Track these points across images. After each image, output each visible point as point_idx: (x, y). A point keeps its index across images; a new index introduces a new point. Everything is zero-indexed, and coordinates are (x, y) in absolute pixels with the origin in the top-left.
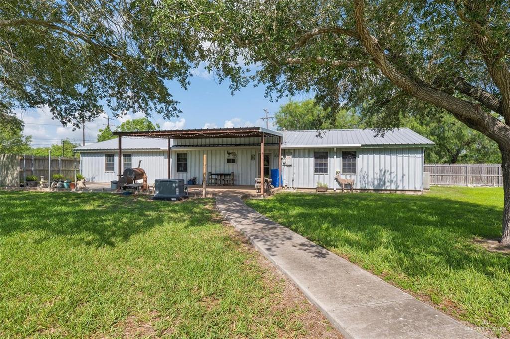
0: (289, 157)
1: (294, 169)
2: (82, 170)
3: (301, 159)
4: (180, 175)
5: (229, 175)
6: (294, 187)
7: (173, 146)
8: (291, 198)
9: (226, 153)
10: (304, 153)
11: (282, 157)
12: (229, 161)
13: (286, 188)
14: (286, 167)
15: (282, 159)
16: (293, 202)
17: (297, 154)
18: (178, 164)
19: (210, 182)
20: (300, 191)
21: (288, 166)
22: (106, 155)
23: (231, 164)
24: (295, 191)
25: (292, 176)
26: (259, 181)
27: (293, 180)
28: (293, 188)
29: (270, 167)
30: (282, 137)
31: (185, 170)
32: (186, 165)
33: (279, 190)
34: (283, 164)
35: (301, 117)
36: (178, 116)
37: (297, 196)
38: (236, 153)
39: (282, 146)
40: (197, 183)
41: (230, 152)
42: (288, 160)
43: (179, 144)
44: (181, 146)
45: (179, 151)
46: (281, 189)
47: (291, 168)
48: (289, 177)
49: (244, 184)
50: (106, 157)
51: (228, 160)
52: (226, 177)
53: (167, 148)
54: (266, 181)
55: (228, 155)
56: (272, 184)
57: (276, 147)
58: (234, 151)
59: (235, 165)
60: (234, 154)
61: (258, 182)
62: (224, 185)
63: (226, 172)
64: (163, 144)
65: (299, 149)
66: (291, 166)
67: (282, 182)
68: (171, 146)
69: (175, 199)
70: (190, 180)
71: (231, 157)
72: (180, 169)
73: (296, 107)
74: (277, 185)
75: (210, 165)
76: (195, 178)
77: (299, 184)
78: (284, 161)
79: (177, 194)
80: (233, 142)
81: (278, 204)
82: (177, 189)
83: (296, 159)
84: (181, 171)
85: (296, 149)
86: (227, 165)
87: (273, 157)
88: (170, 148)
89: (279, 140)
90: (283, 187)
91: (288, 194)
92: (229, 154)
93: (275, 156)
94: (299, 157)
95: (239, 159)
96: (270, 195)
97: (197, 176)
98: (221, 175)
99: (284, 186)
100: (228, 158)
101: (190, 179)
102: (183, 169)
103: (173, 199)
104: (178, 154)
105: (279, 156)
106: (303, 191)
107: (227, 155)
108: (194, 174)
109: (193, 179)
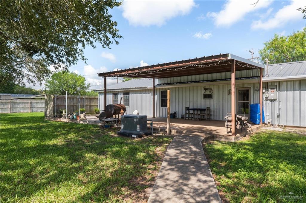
0: (273, 90)
1: (279, 105)
2: (99, 105)
3: (289, 93)
4: (163, 109)
5: (205, 110)
6: (281, 124)
7: (158, 85)
8: (273, 142)
9: (203, 88)
10: (292, 85)
11: (264, 91)
12: (205, 96)
13: (269, 125)
14: (269, 102)
15: (263, 93)
16: (276, 152)
17: (283, 87)
18: (162, 100)
20: (287, 130)
21: (271, 101)
22: (113, 94)
23: (207, 100)
24: (281, 130)
25: (276, 112)
26: (229, 119)
27: (278, 117)
28: (279, 126)
29: (249, 102)
30: (264, 69)
33: (260, 127)
34: (264, 99)
35: (288, 51)
36: (117, 43)
37: (283, 139)
38: (213, 89)
39: (264, 79)
40: (177, 117)
41: (207, 87)
42: (272, 93)
43: (163, 82)
44: (164, 84)
45: (163, 88)
46: (262, 127)
47: (276, 103)
48: (272, 114)
50: (113, 95)
52: (203, 112)
53: (152, 87)
54: (239, 119)
56: (248, 123)
57: (256, 80)
58: (211, 87)
59: (211, 100)
60: (210, 89)
61: (229, 121)
62: (200, 120)
63: (203, 107)
64: (148, 83)
65: (286, 81)
66: (275, 100)
67: (264, 118)
68: (155, 85)
69: (135, 136)
70: (171, 114)
71: (208, 93)
72: (163, 104)
73: (283, 41)
74: (257, 122)
75: (188, 101)
76: (175, 113)
77: (286, 121)
78: (266, 95)
79: (138, 130)
80: (210, 78)
81: (250, 156)
82: (138, 126)
83: (282, 93)
84: (164, 106)
85: (283, 82)
86: (203, 100)
87: (252, 91)
88: (154, 87)
89: (259, 72)
90: (266, 124)
91: (271, 136)
92: (205, 89)
93: (255, 90)
94: (286, 90)
95: (216, 95)
96: (245, 136)
97: (177, 110)
98: (197, 110)
99: (267, 122)
100: (205, 94)
103: (133, 136)
104: (161, 91)
105: (259, 90)
106: (292, 130)
107: (203, 91)
108: (174, 109)
109: (173, 114)
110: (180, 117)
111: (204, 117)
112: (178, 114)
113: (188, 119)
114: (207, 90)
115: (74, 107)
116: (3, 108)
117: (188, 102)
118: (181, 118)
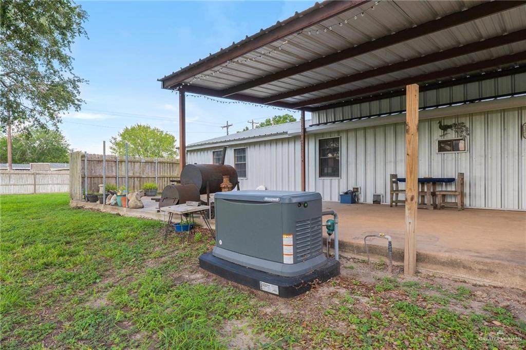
4: (325, 181)
5: (450, 181)
7: (311, 126)
9: (435, 126)
18: (321, 160)
19: (394, 199)
22: (213, 153)
23: (450, 156)
31: (335, 173)
32: (336, 162)
38: (468, 125)
40: (362, 200)
43: (323, 120)
49: (495, 204)
51: (440, 142)
53: (299, 131)
55: (440, 132)
58: (463, 121)
60: (458, 127)
62: (435, 207)
68: (307, 125)
70: (346, 193)
71: (452, 135)
72: (326, 171)
76: (356, 190)
79: (288, 259)
82: (288, 240)
84: (328, 175)
86: (437, 157)
88: (304, 129)
92: (444, 128)
95: (478, 140)
97: (360, 184)
100: (442, 139)
101: (345, 191)
102: (330, 171)
104: (320, 140)
107: (438, 133)
108: (354, 181)
109: (353, 192)
110: (370, 200)
111: (443, 201)
112: (362, 193)
113: (396, 205)
114: (449, 130)
115: (134, 180)
116: (21, 185)
117: (391, 162)
118: (372, 203)
